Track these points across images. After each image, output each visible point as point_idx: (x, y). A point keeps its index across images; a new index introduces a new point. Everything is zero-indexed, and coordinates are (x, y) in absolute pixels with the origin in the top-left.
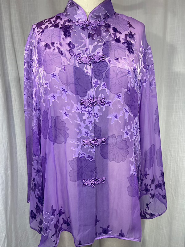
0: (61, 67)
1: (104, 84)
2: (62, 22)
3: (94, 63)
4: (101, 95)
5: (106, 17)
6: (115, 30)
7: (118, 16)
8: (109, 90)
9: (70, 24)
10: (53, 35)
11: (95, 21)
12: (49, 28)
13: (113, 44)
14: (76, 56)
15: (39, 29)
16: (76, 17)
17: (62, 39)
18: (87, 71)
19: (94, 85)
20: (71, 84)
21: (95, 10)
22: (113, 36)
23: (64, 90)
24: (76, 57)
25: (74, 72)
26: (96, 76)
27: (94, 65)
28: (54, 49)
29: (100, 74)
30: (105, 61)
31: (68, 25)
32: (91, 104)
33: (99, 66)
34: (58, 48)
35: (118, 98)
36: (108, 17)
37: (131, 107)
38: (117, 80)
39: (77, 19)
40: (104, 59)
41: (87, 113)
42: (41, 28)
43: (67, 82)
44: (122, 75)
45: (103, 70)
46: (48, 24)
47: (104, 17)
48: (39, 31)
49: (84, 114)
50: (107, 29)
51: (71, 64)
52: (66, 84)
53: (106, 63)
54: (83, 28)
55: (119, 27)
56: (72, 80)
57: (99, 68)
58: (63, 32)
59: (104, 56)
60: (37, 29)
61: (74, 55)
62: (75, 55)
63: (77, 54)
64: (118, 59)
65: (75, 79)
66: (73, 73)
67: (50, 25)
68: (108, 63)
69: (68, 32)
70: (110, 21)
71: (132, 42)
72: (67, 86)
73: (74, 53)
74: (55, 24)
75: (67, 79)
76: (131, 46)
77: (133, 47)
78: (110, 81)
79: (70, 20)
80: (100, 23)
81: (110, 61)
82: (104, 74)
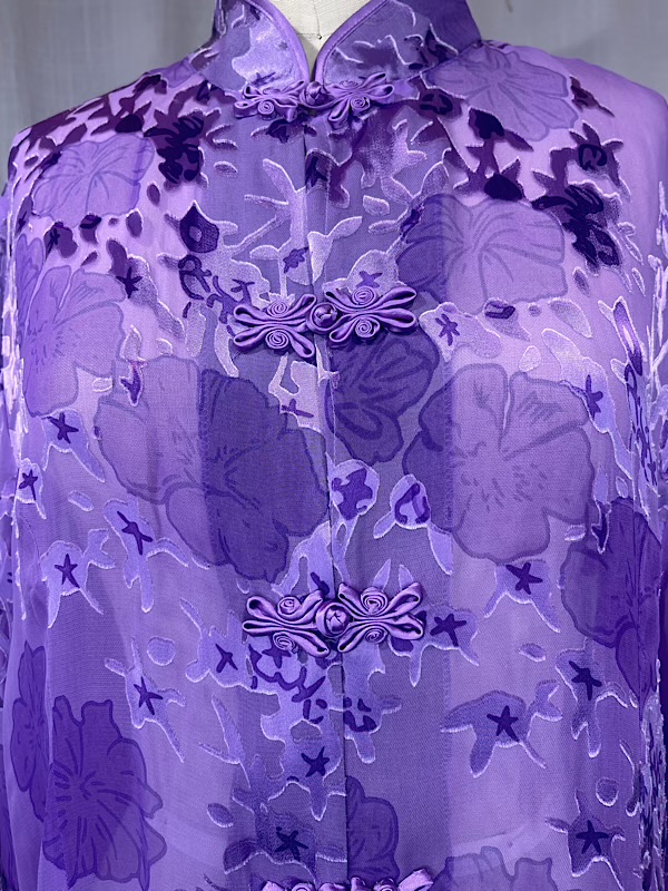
0: (113, 373)
1: (414, 491)
2: (162, 103)
3: (340, 346)
4: (394, 569)
5: (432, 55)
6: (487, 126)
7: (505, 51)
8: (447, 539)
9: (206, 111)
10: (98, 173)
11: (360, 81)
12: (87, 137)
13: (476, 213)
14: (223, 297)
15: (36, 152)
16: (243, 64)
17: (143, 192)
18: (293, 402)
19: (336, 499)
20: (183, 492)
21: (360, 24)
22: (473, 164)
23: (131, 528)
24: (218, 306)
25: (201, 409)
26: (353, 438)
27: (341, 356)
28: (93, 257)
29: (379, 424)
30: (418, 330)
31: (196, 116)
32: (317, 633)
33: (375, 366)
34: (116, 249)
35: (518, 587)
36: (442, 55)
37: (616, 644)
38: (509, 465)
39: (249, 75)
40: (408, 319)
41: (295, 699)
42: (48, 144)
43: (153, 477)
44: (542, 428)
45: (404, 398)
46: (91, 118)
47: (415, 59)
48: (35, 159)
49: (272, 705)
50: (436, 122)
51: (183, 354)
52: (146, 492)
53: (423, 346)
54: (279, 129)
55: (512, 106)
56: (185, 457)
57: (372, 383)
58: (160, 152)
59: (409, 294)
60: (30, 148)
61: (206, 295)
62: (213, 290)
63: (226, 286)
64: (508, 312)
65: (211, 459)
66: (194, 417)
67: (93, 125)
68: (442, 343)
69: (189, 152)
70: (450, 80)
71: (605, 190)
72: (154, 502)
73: (209, 280)
74: (126, 114)
75: (155, 457)
76: (595, 217)
77: (610, 224)
78: (458, 473)
79: (209, 86)
80: (389, 90)
81: (449, 328)
82: (410, 425)
